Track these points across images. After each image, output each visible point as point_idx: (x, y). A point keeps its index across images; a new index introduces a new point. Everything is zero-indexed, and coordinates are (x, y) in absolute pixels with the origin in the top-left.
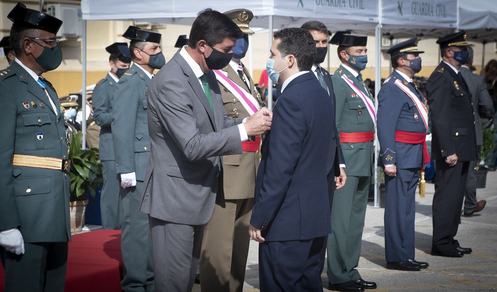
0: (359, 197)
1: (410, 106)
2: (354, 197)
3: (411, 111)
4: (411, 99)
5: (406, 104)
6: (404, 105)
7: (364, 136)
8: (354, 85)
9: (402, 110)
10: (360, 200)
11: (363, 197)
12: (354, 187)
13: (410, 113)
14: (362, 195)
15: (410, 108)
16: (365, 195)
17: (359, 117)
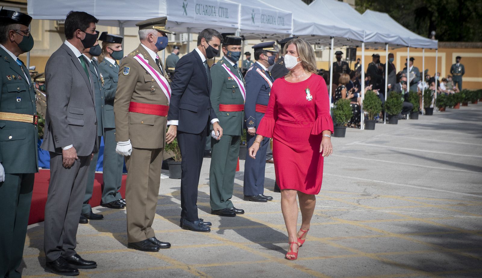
0: (233, 149)
1: (267, 87)
2: (229, 150)
3: (267, 90)
4: (267, 82)
5: (264, 85)
6: (263, 86)
7: (236, 107)
8: (231, 71)
9: (261, 90)
10: (234, 152)
11: (236, 150)
12: (229, 142)
13: (266, 92)
14: (235, 149)
15: (266, 89)
16: (237, 148)
17: (233, 94)
